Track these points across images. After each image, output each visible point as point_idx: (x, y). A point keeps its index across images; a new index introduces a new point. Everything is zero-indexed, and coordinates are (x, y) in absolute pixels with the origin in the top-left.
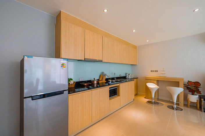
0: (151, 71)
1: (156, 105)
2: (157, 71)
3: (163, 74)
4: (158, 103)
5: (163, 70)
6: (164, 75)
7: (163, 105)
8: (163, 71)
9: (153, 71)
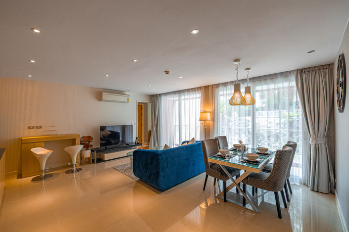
0: (29, 128)
1: (50, 178)
2: (41, 127)
3: (52, 131)
4: (51, 175)
5: (51, 125)
6: (54, 133)
7: (59, 174)
8: (53, 126)
9: (33, 128)
